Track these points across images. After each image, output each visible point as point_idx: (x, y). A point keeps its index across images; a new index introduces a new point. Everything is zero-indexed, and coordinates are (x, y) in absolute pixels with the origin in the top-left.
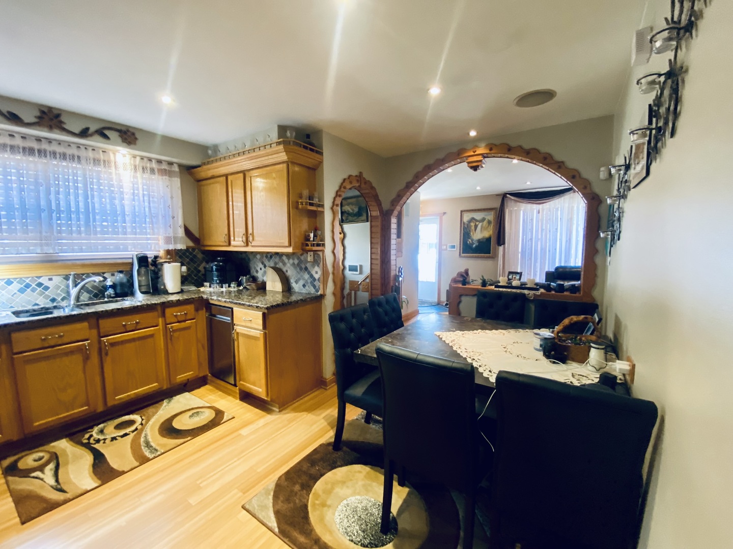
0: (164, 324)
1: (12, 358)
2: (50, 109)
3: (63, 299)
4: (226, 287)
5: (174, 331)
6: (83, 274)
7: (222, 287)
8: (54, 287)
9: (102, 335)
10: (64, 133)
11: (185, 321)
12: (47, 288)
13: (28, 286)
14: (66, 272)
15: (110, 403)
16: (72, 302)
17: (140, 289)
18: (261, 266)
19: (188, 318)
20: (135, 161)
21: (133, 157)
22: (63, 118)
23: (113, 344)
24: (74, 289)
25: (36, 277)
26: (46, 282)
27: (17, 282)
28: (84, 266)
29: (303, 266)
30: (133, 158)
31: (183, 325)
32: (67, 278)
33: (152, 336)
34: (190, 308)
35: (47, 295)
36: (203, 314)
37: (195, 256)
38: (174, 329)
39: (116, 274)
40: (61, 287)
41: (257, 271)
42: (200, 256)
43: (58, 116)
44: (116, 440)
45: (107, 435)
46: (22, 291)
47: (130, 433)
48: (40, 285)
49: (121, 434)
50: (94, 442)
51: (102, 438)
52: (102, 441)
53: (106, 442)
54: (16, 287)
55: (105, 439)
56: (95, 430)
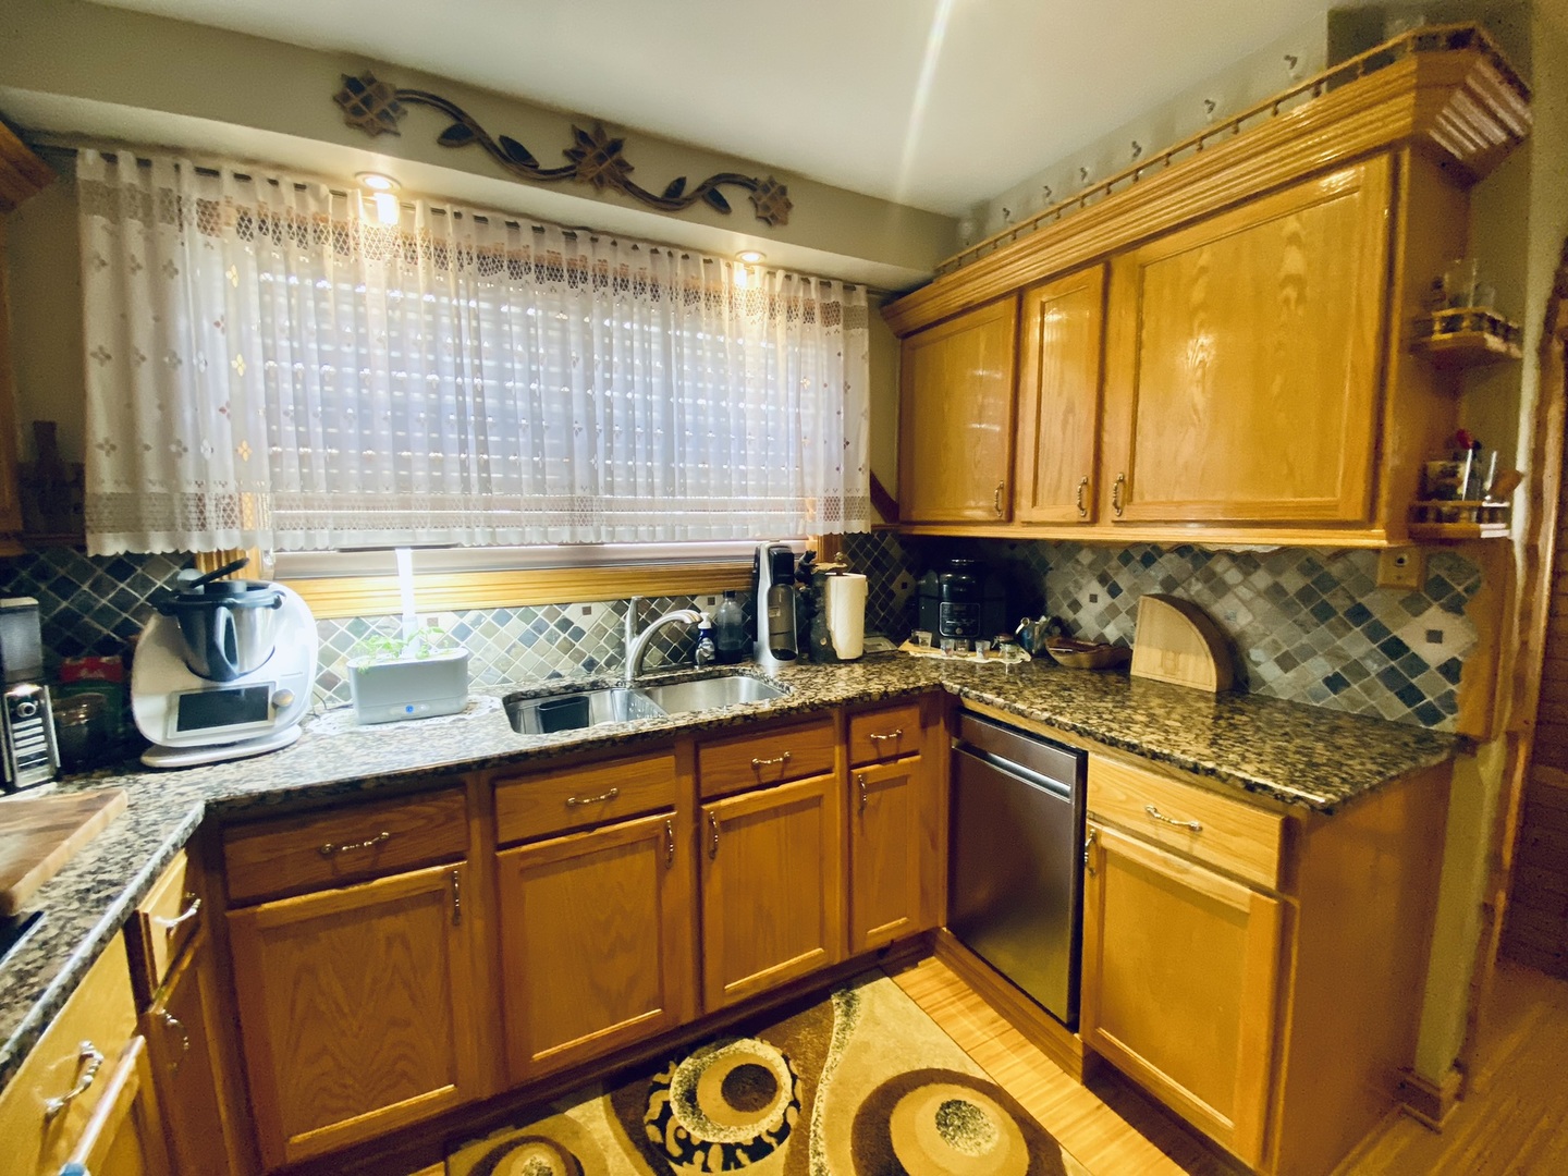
0: (845, 766)
1: (495, 857)
2: (599, 125)
3: (609, 664)
4: (984, 652)
5: (872, 788)
6: (652, 599)
7: (972, 649)
8: (592, 632)
9: (704, 795)
10: (627, 198)
11: (896, 758)
12: (579, 633)
13: (539, 628)
14: (619, 592)
15: (713, 1005)
16: (628, 676)
17: (771, 644)
18: (1095, 587)
19: (905, 749)
20: (772, 285)
21: (769, 273)
22: (628, 155)
23: (728, 825)
24: (635, 639)
25: (557, 604)
26: (580, 621)
27: (520, 617)
28: (655, 576)
29: (1340, 604)
30: (768, 276)
31: (891, 770)
32: (620, 608)
33: (816, 801)
34: (909, 717)
35: (578, 651)
36: (940, 740)
37: (884, 553)
38: (869, 782)
39: (718, 599)
40: (606, 631)
41: (1075, 606)
42: (896, 551)
43: (616, 146)
44: (739, 1165)
45: (709, 1126)
46: (528, 640)
47: (772, 1141)
48: (565, 624)
49: (746, 1135)
50: (676, 1151)
51: (698, 1136)
52: (699, 1156)
53: (711, 1164)
54: (516, 627)
55: (705, 1146)
56: (673, 1085)
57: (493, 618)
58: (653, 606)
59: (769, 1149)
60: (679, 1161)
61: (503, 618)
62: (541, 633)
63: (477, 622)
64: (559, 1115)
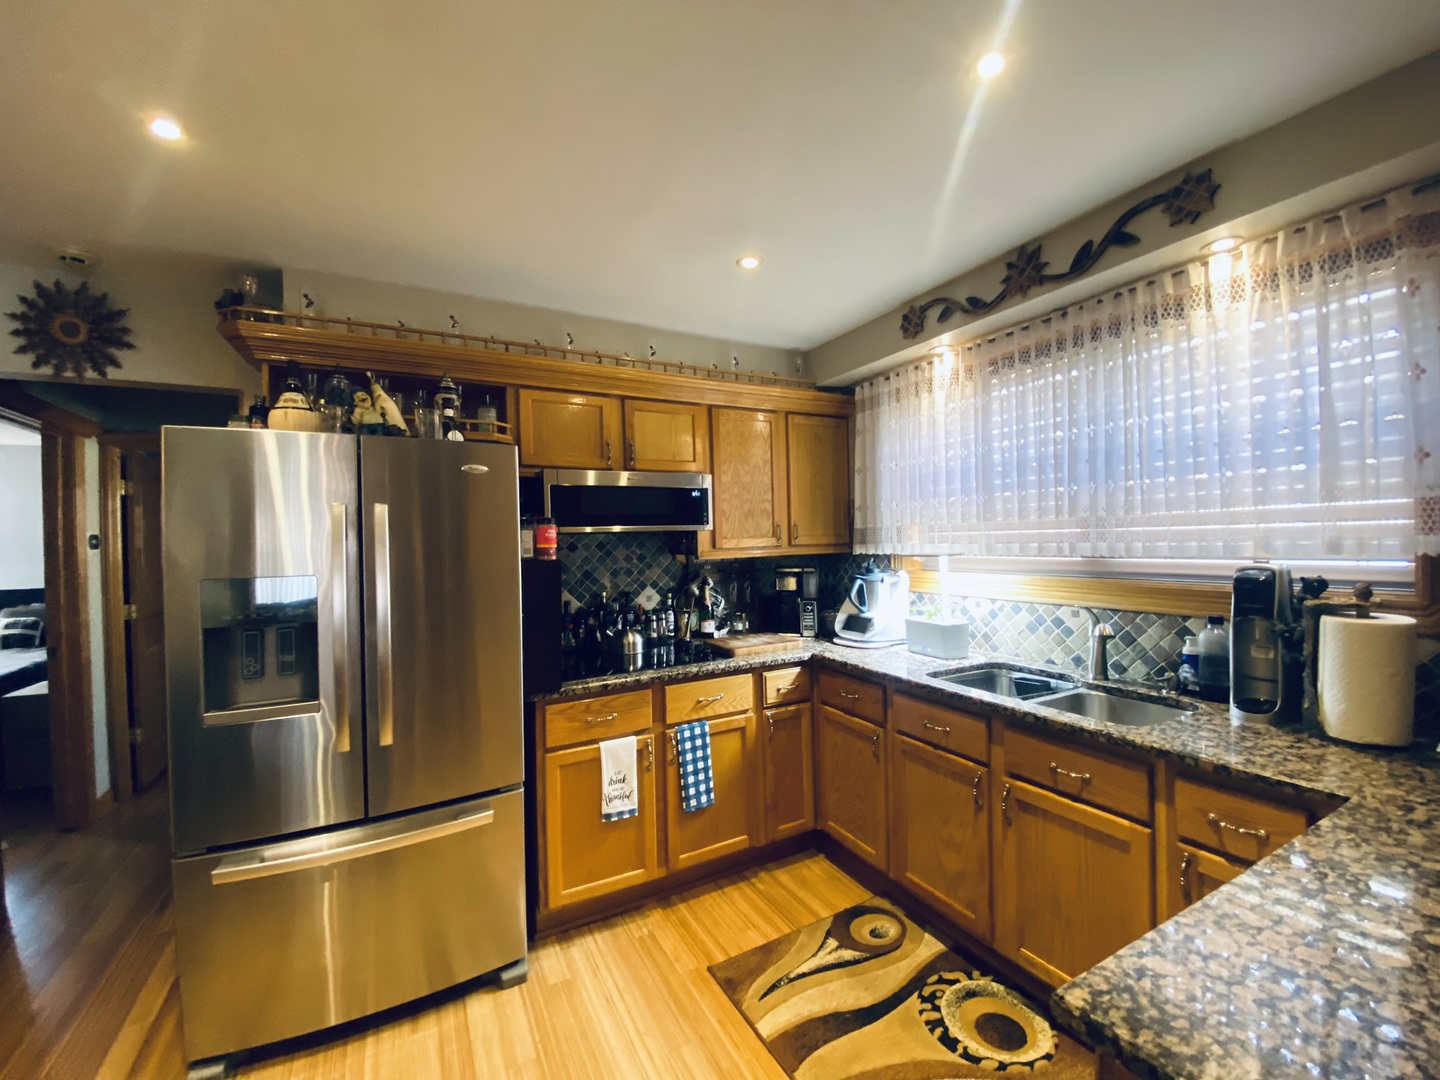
8: (1080, 634)
13: (1040, 621)
21: (1267, 241)
23: (1023, 805)
30: (1263, 248)
43: (1034, 255)
44: (932, 1031)
45: (953, 1009)
46: (1032, 628)
47: (960, 1050)
48: (1058, 622)
49: (955, 1031)
50: (926, 992)
51: (942, 1003)
52: (928, 1006)
53: (925, 1015)
54: (1024, 618)
55: (937, 1009)
56: (975, 983)
57: (1011, 608)
58: (1138, 620)
59: (953, 1049)
60: (920, 996)
61: (1017, 610)
62: (1041, 625)
63: (1001, 609)
64: (922, 931)
